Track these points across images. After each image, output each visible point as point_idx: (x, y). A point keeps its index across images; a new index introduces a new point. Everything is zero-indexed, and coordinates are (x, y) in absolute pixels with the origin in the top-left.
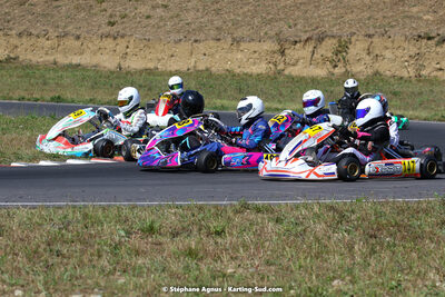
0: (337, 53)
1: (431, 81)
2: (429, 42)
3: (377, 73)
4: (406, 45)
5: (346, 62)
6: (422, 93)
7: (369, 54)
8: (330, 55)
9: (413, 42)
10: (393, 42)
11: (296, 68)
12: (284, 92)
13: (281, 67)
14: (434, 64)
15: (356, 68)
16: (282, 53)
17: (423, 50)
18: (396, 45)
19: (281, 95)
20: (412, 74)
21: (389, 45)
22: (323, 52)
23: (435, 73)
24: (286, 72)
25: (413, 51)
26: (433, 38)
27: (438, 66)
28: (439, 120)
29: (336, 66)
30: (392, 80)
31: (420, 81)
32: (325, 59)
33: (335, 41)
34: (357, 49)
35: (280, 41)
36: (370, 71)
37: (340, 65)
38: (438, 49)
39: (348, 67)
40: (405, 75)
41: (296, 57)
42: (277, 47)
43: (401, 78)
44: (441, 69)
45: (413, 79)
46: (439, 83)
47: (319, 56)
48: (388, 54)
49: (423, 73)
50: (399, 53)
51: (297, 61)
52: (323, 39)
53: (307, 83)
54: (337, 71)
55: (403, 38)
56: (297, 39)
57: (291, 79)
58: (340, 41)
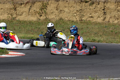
0: (42, 9)
1: (87, 23)
2: (86, 4)
3: (61, 19)
4: (75, 5)
5: (46, 13)
6: (83, 28)
7: (57, 10)
8: (38, 10)
9: (78, 4)
10: (68, 4)
11: (22, 16)
12: (16, 28)
13: (14, 16)
14: (88, 15)
15: (51, 17)
16: (15, 9)
17: (83, 8)
18: (70, 5)
19: (14, 30)
20: (78, 19)
21: (67, 5)
22: (35, 9)
23: (89, 19)
24: (17, 19)
25: (78, 8)
26: (88, 2)
27: (91, 15)
28: (91, 42)
29: (41, 16)
30: (69, 22)
31: (81, 23)
32: (36, 12)
33: (41, 3)
34: (51, 7)
35: (14, 4)
36: (58, 18)
37: (43, 15)
38: (91, 7)
39: (47, 16)
40: (75, 20)
41: (22, 11)
42: (12, 7)
43: (73, 21)
44: (92, 17)
45: (79, 22)
46: (91, 23)
47: (33, 11)
48: (66, 10)
49: (83, 19)
50: (72, 9)
51: (22, 13)
52: (35, 2)
53: (27, 24)
54: (42, 18)
55: (74, 2)
56: (23, 3)
57: (20, 22)
58: (43, 4)
